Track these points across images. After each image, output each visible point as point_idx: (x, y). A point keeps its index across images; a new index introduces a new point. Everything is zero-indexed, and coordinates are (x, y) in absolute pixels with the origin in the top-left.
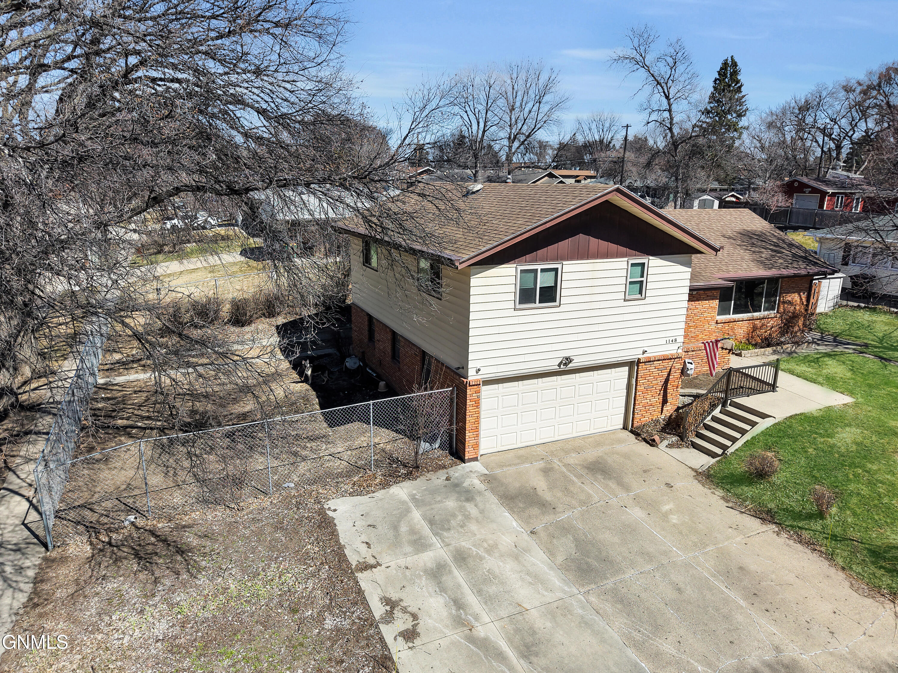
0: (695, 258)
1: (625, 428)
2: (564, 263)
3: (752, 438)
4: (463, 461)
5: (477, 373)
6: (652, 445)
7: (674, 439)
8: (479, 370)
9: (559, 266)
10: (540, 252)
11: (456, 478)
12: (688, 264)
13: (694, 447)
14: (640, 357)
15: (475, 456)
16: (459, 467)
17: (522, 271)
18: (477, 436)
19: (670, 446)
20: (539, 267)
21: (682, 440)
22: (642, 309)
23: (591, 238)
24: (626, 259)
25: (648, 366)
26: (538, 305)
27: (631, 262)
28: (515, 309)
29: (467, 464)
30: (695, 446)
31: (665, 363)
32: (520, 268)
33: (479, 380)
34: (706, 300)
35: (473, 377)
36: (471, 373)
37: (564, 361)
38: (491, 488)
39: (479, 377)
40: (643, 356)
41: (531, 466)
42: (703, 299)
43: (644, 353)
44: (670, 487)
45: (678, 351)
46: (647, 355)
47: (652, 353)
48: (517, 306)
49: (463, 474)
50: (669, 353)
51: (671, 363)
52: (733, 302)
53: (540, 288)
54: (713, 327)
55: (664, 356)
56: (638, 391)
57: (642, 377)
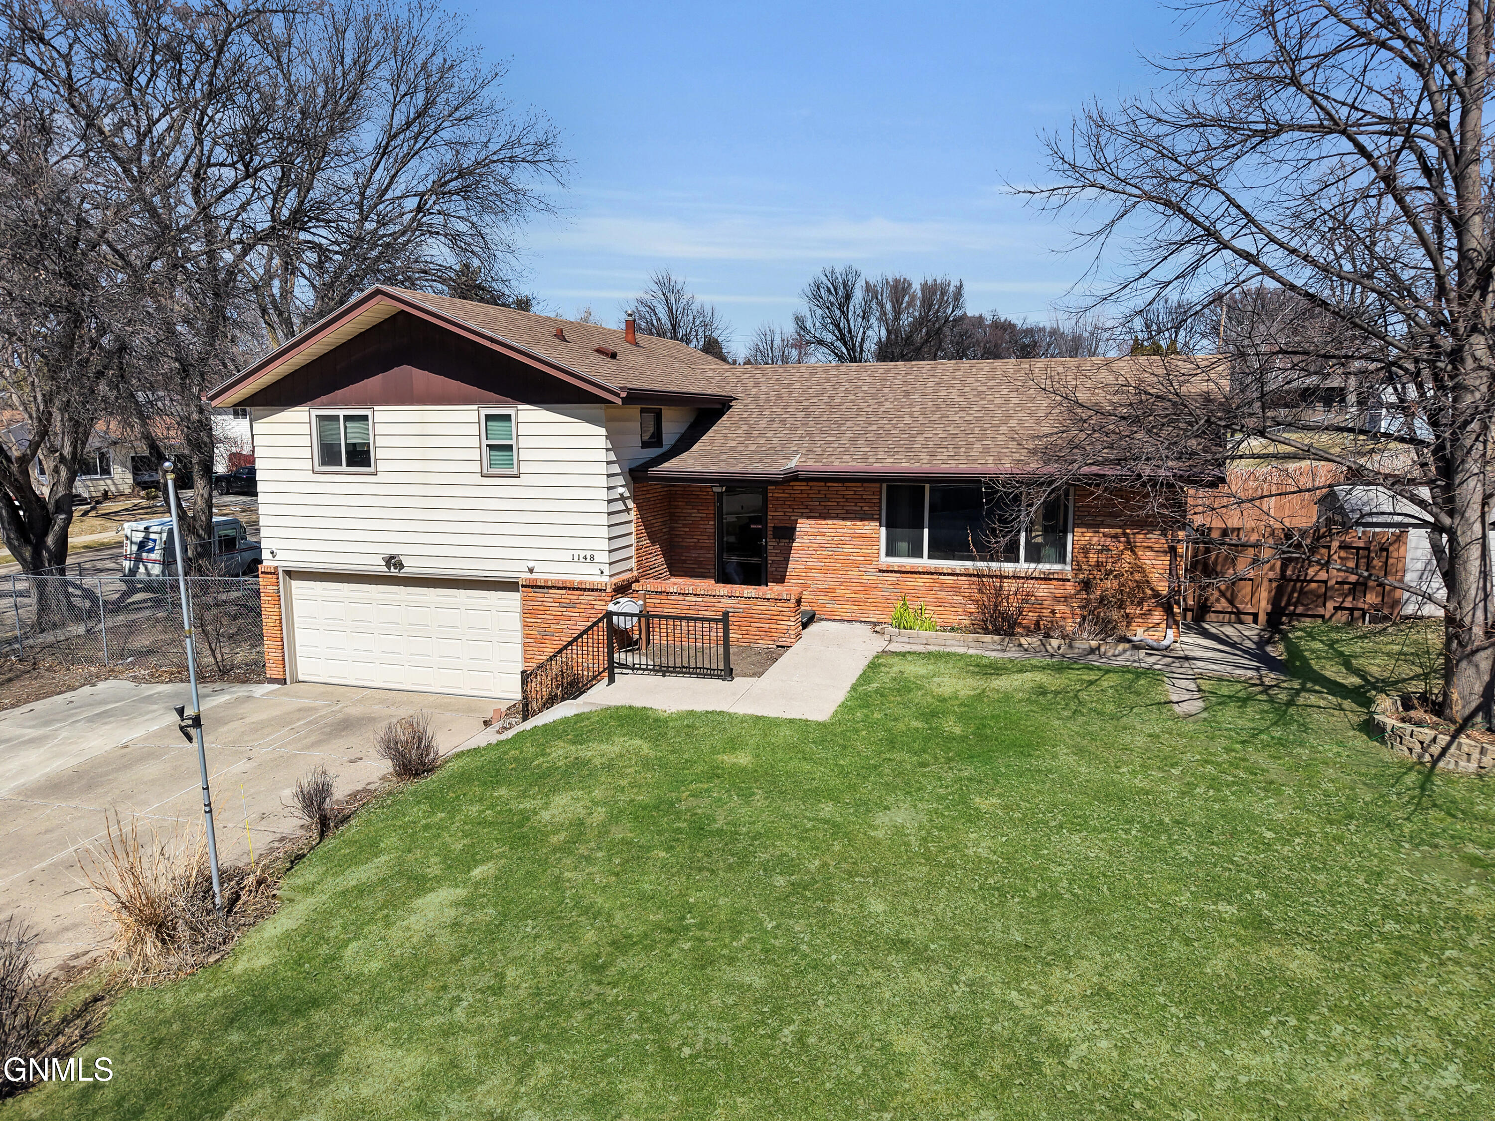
2: (376, 408)
5: (274, 556)
7: (514, 720)
8: (275, 553)
9: (368, 412)
14: (524, 576)
15: (281, 676)
16: (255, 685)
17: (320, 418)
20: (341, 413)
22: (516, 492)
24: (475, 407)
25: (539, 595)
26: (344, 468)
27: (485, 412)
28: (314, 472)
31: (573, 596)
32: (315, 412)
33: (276, 568)
34: (844, 519)
35: (268, 562)
36: (266, 555)
37: (392, 561)
38: (218, 706)
39: (275, 564)
40: (529, 575)
41: (306, 702)
42: (837, 517)
43: (531, 571)
44: (351, 762)
45: (598, 579)
46: (534, 576)
47: (546, 572)
48: (317, 468)
49: (240, 690)
50: (578, 578)
51: (586, 597)
52: (926, 531)
53: (346, 444)
54: (871, 577)
55: (565, 582)
56: (526, 636)
57: (528, 612)
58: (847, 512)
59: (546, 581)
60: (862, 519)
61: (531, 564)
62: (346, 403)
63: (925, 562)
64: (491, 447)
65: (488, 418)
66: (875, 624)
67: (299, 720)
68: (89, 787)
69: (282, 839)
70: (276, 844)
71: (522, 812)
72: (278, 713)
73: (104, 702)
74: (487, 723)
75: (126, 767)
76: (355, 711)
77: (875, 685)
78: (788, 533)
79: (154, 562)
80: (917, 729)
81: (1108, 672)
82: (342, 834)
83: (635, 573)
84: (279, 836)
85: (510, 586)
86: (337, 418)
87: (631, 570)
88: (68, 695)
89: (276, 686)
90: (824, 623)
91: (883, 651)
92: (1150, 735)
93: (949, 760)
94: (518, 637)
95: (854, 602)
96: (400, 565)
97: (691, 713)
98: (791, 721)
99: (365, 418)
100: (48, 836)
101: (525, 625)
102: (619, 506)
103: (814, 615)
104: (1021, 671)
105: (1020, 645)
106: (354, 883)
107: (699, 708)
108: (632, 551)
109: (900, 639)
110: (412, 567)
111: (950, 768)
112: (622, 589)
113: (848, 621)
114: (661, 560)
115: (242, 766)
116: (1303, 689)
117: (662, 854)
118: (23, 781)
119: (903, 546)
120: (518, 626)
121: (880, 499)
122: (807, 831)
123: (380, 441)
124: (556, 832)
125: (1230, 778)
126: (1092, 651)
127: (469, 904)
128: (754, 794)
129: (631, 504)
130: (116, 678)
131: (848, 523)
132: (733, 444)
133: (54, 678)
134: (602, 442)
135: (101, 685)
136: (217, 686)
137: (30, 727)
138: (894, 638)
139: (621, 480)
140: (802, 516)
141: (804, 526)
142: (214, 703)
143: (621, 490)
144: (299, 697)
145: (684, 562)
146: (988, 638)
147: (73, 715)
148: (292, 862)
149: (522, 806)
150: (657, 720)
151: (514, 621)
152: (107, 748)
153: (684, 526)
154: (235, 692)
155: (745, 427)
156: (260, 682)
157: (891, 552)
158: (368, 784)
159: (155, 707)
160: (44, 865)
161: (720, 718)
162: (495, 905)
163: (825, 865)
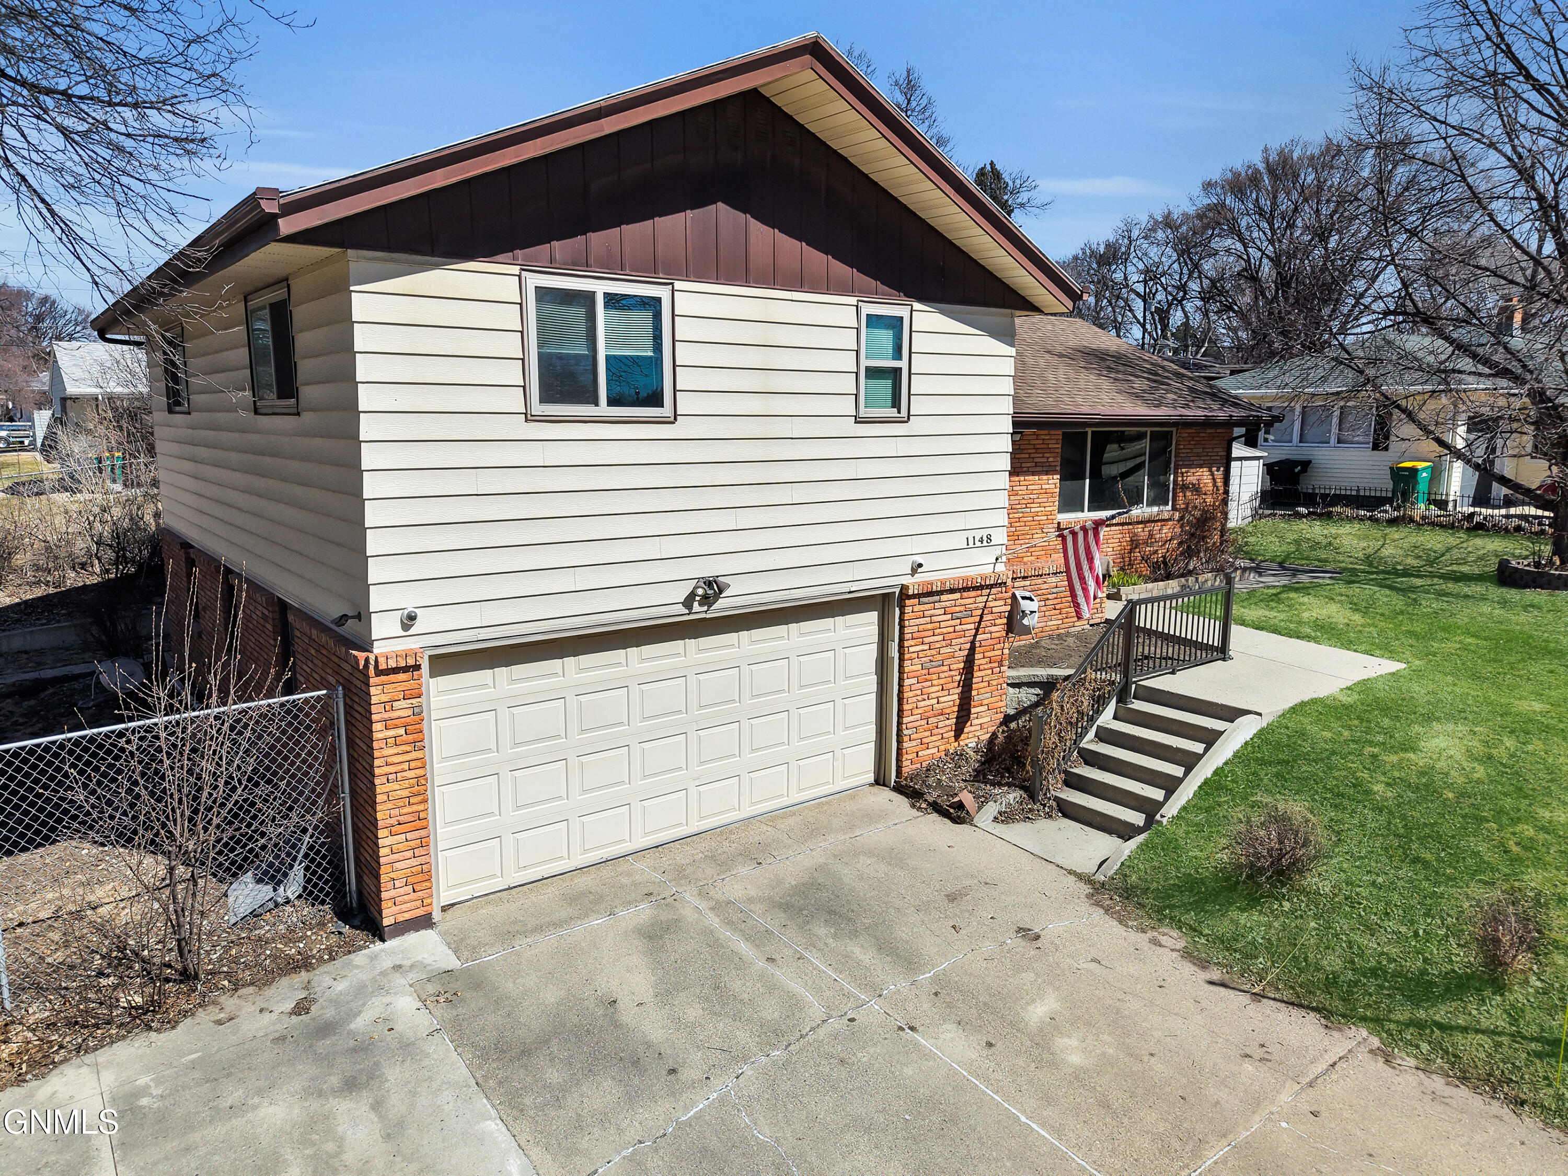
0: (1022, 322)
1: (880, 780)
2: (678, 285)
3: (1215, 773)
4: (377, 931)
5: (406, 627)
6: (957, 820)
7: (1011, 797)
8: (412, 618)
9: (662, 292)
10: (597, 239)
11: (335, 1002)
12: (1007, 335)
13: (1065, 815)
14: (906, 580)
15: (421, 912)
16: (359, 958)
17: (543, 293)
18: (423, 843)
19: (1005, 817)
20: (600, 288)
21: (1032, 797)
22: (904, 447)
23: (753, 222)
24: (853, 300)
25: (926, 606)
27: (869, 309)
28: (529, 418)
29: (389, 944)
30: (1068, 811)
31: (968, 600)
32: (534, 281)
33: (417, 654)
34: (1033, 474)
35: (384, 644)
36: (381, 628)
39: (410, 644)
40: (914, 579)
42: (1028, 472)
43: (916, 571)
45: (996, 568)
46: (923, 578)
47: (936, 571)
48: (535, 408)
52: (1087, 481)
53: (608, 358)
56: (907, 675)
57: (911, 637)
58: (1035, 465)
59: (943, 583)
60: (1046, 473)
61: (919, 559)
62: (610, 266)
63: (1088, 516)
64: (872, 371)
65: (873, 321)
86: (591, 296)
89: (429, 932)
99: (654, 304)
101: (907, 659)
110: (733, 596)
121: (1060, 448)
123: (684, 354)
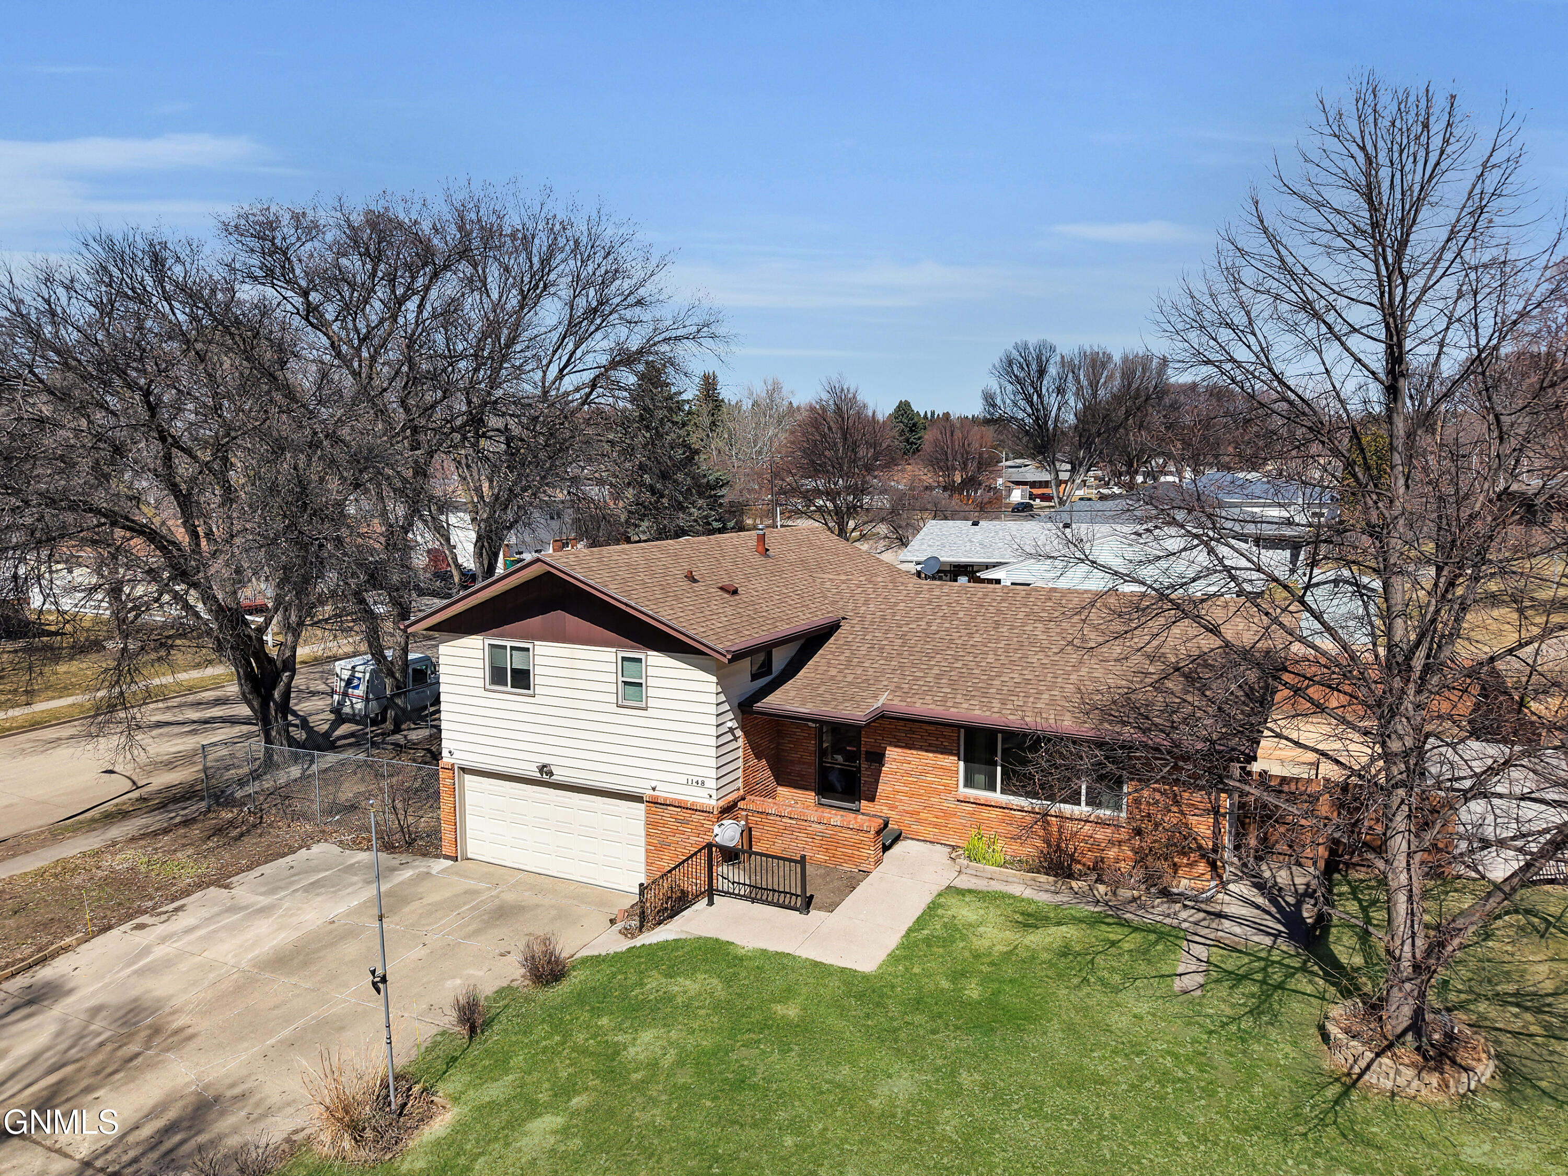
2: (536, 643)
8: (452, 752)
9: (530, 646)
14: (647, 792)
15: (454, 854)
16: (434, 860)
17: (490, 646)
20: (509, 644)
22: (645, 722)
24: (614, 649)
25: (658, 809)
26: (509, 689)
27: (621, 655)
28: (486, 690)
31: (686, 814)
32: (487, 642)
33: (453, 765)
34: (927, 751)
35: (446, 759)
36: (445, 753)
37: (543, 768)
38: (402, 883)
39: (453, 761)
40: (651, 792)
41: (471, 884)
42: (921, 749)
43: (654, 789)
44: (502, 955)
45: (707, 801)
46: (656, 793)
47: (666, 792)
48: (488, 686)
49: (421, 865)
50: (692, 799)
51: (696, 817)
52: (999, 769)
53: (512, 669)
54: (951, 805)
55: (680, 801)
56: (648, 843)
57: (651, 824)
58: (930, 745)
59: (666, 799)
60: (942, 753)
61: (653, 784)
62: (512, 636)
63: (997, 797)
64: (625, 683)
65: (624, 659)
66: (954, 848)
67: (464, 904)
68: (305, 964)
69: (443, 1033)
70: (439, 1038)
71: (616, 1044)
72: (448, 894)
73: (316, 870)
74: (612, 922)
75: (333, 944)
76: (510, 897)
77: (926, 932)
78: (878, 759)
79: (358, 697)
80: (942, 990)
81: (1136, 929)
82: (486, 1041)
83: (742, 792)
84: (441, 1029)
85: (638, 799)
86: (504, 648)
87: (738, 789)
88: (289, 859)
89: (450, 863)
90: (909, 841)
91: (949, 887)
92: (1135, 1016)
93: (957, 1028)
94: (642, 841)
95: (936, 826)
96: (551, 774)
97: (764, 952)
98: (843, 970)
99: (527, 650)
100: (276, 1012)
101: (648, 835)
102: (730, 737)
103: (900, 835)
104: (1059, 924)
105: (1071, 888)
106: (487, 1099)
107: (772, 947)
108: (740, 773)
109: (968, 871)
110: (560, 775)
111: (955, 1038)
112: (728, 810)
113: (931, 842)
114: (768, 773)
115: (419, 952)
116: (1304, 969)
117: (708, 1103)
118: (257, 952)
119: (980, 778)
120: (643, 833)
121: (959, 737)
122: (822, 1093)
123: (538, 670)
124: (636, 1070)
125: (1180, 1074)
126: (1134, 899)
127: (565, 1132)
128: (791, 1050)
129: (739, 733)
130: (326, 840)
131: (931, 755)
132: (833, 672)
133: (278, 836)
134: (713, 688)
135: (316, 849)
136: (404, 858)
137: (262, 894)
138: (964, 870)
139: (731, 715)
140: (890, 745)
141: (892, 753)
142: (401, 879)
143: (730, 724)
144: (467, 877)
145: (790, 774)
146: (1043, 878)
147: (292, 883)
148: (448, 1064)
149: (616, 1039)
150: (736, 957)
151: (640, 828)
152: (319, 922)
153: (790, 742)
154: (417, 867)
155: (847, 653)
156: (438, 856)
157: (969, 783)
158: (512, 981)
159: (355, 878)
160: (273, 1041)
161: (785, 961)
162: (582, 1137)
163: (825, 1129)
